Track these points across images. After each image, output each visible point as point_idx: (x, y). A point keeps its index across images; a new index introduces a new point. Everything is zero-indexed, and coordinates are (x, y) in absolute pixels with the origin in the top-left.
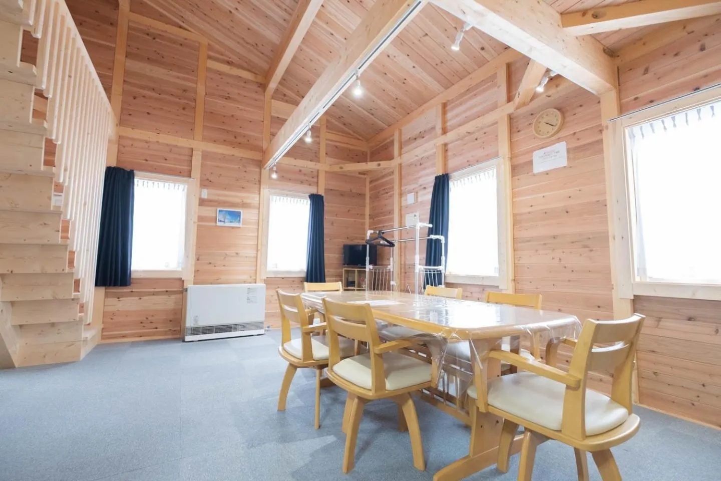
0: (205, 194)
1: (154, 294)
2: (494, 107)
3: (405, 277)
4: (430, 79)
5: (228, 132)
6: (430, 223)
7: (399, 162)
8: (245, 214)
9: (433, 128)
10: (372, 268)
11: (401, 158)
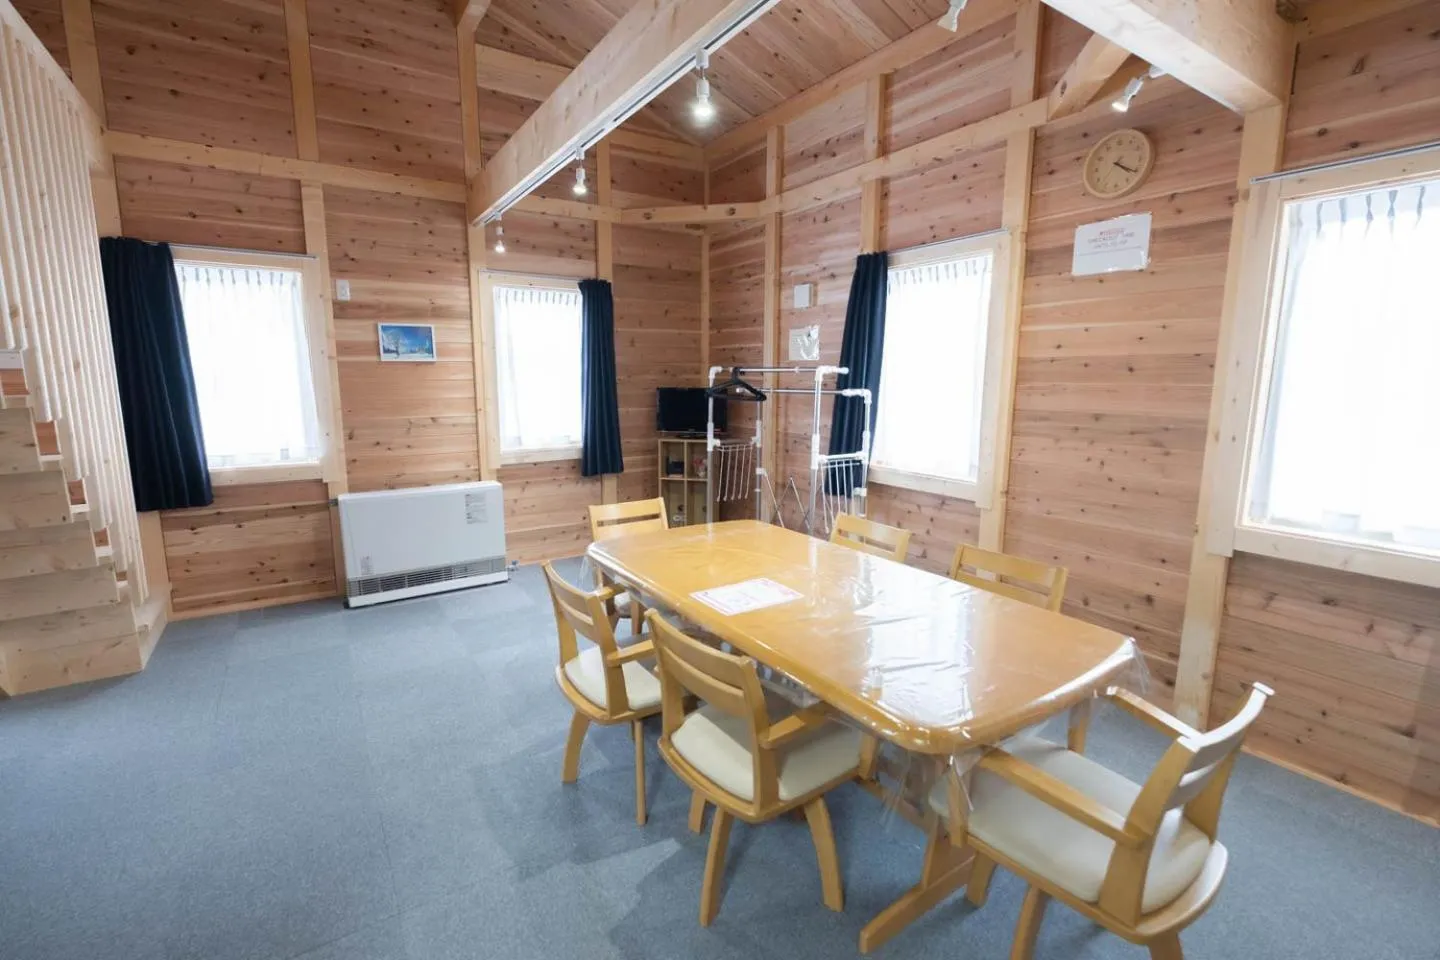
0: (345, 291)
1: (266, 516)
2: (1001, 106)
3: (785, 459)
4: (857, 13)
5: (378, 134)
6: (841, 366)
7: (777, 210)
8: (439, 331)
9: (857, 137)
10: (719, 445)
11: (781, 201)
